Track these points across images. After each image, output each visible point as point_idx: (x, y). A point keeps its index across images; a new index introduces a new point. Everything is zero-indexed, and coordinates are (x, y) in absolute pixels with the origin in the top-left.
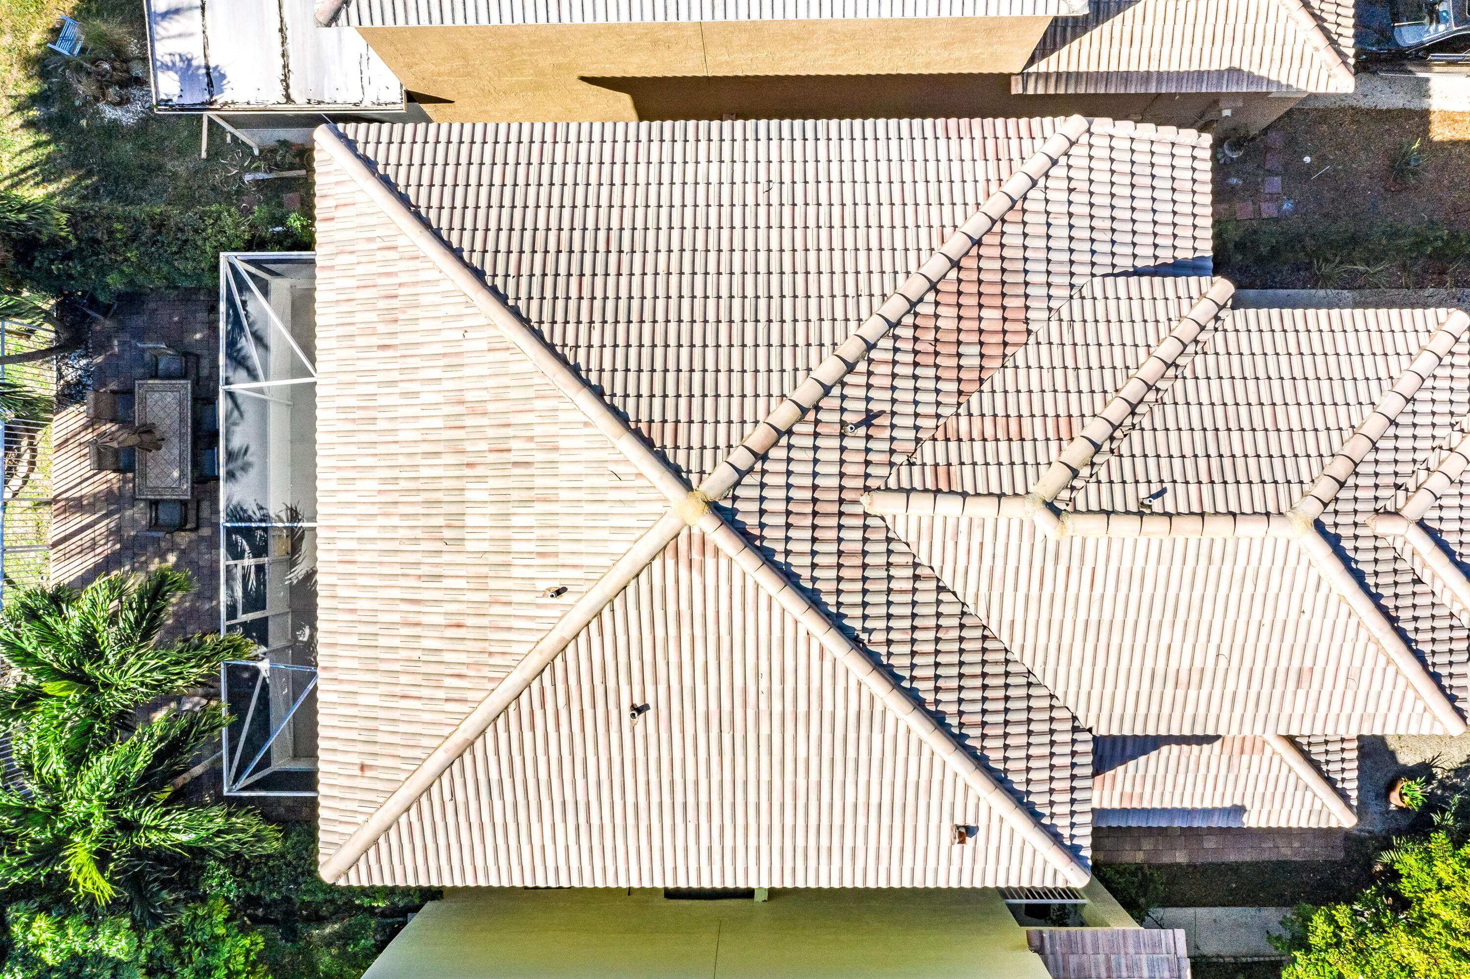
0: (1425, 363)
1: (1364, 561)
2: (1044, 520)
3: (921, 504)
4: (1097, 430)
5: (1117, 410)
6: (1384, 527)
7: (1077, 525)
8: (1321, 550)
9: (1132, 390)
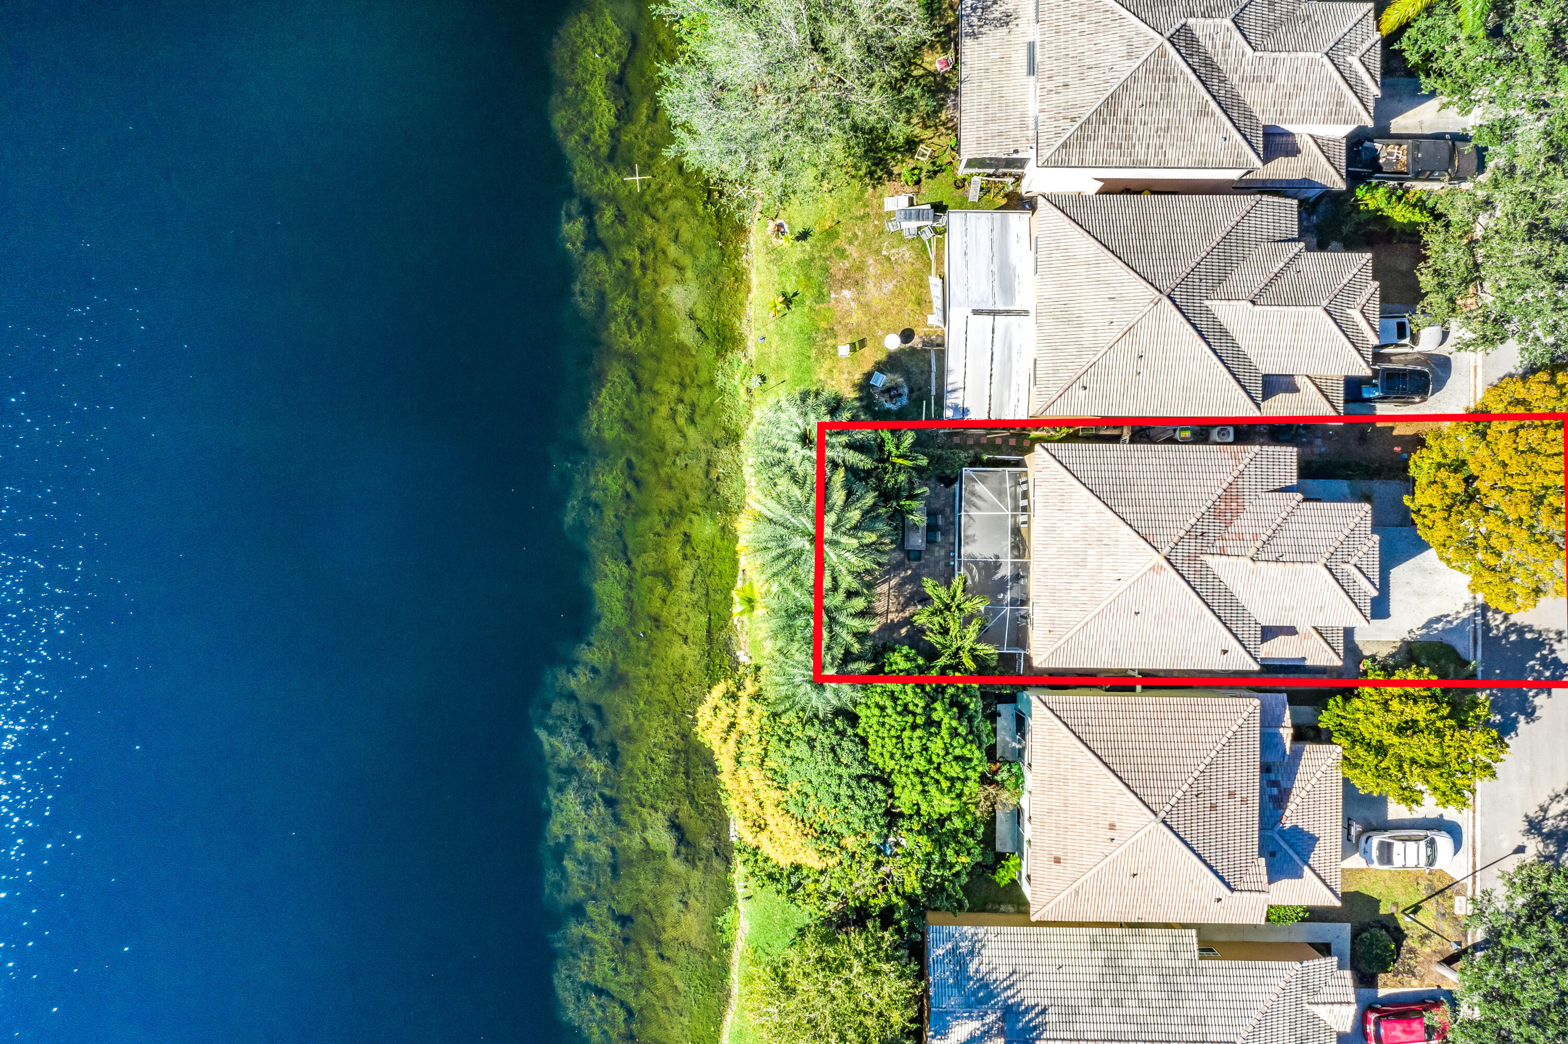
0: (1357, 520)
1: (1339, 576)
2: (1250, 562)
3: (1217, 558)
4: (1264, 538)
5: (1270, 532)
6: (1345, 566)
7: (1259, 564)
8: (1326, 572)
9: (1274, 526)
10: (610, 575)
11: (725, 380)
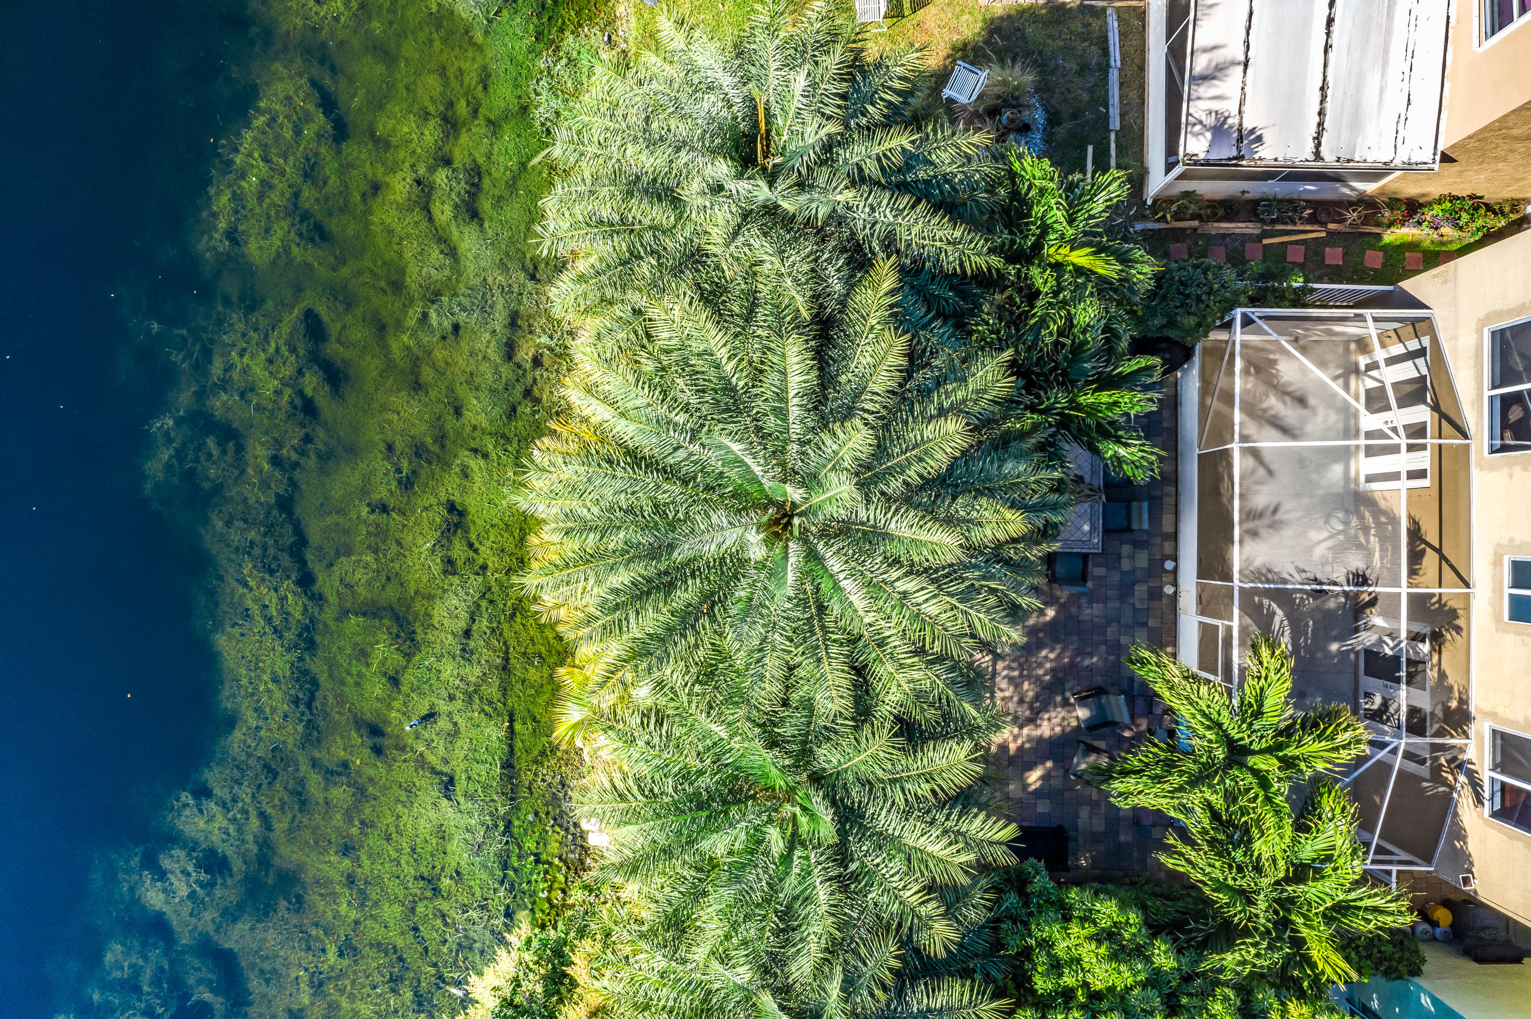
10: (255, 609)
11: (556, 104)
